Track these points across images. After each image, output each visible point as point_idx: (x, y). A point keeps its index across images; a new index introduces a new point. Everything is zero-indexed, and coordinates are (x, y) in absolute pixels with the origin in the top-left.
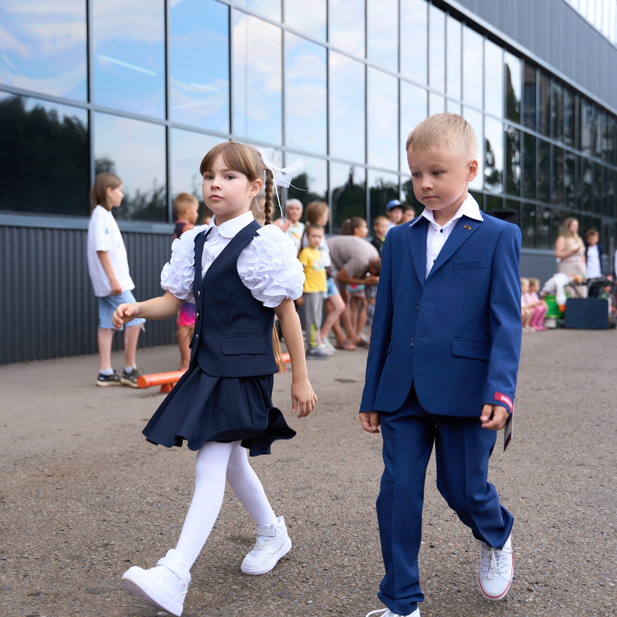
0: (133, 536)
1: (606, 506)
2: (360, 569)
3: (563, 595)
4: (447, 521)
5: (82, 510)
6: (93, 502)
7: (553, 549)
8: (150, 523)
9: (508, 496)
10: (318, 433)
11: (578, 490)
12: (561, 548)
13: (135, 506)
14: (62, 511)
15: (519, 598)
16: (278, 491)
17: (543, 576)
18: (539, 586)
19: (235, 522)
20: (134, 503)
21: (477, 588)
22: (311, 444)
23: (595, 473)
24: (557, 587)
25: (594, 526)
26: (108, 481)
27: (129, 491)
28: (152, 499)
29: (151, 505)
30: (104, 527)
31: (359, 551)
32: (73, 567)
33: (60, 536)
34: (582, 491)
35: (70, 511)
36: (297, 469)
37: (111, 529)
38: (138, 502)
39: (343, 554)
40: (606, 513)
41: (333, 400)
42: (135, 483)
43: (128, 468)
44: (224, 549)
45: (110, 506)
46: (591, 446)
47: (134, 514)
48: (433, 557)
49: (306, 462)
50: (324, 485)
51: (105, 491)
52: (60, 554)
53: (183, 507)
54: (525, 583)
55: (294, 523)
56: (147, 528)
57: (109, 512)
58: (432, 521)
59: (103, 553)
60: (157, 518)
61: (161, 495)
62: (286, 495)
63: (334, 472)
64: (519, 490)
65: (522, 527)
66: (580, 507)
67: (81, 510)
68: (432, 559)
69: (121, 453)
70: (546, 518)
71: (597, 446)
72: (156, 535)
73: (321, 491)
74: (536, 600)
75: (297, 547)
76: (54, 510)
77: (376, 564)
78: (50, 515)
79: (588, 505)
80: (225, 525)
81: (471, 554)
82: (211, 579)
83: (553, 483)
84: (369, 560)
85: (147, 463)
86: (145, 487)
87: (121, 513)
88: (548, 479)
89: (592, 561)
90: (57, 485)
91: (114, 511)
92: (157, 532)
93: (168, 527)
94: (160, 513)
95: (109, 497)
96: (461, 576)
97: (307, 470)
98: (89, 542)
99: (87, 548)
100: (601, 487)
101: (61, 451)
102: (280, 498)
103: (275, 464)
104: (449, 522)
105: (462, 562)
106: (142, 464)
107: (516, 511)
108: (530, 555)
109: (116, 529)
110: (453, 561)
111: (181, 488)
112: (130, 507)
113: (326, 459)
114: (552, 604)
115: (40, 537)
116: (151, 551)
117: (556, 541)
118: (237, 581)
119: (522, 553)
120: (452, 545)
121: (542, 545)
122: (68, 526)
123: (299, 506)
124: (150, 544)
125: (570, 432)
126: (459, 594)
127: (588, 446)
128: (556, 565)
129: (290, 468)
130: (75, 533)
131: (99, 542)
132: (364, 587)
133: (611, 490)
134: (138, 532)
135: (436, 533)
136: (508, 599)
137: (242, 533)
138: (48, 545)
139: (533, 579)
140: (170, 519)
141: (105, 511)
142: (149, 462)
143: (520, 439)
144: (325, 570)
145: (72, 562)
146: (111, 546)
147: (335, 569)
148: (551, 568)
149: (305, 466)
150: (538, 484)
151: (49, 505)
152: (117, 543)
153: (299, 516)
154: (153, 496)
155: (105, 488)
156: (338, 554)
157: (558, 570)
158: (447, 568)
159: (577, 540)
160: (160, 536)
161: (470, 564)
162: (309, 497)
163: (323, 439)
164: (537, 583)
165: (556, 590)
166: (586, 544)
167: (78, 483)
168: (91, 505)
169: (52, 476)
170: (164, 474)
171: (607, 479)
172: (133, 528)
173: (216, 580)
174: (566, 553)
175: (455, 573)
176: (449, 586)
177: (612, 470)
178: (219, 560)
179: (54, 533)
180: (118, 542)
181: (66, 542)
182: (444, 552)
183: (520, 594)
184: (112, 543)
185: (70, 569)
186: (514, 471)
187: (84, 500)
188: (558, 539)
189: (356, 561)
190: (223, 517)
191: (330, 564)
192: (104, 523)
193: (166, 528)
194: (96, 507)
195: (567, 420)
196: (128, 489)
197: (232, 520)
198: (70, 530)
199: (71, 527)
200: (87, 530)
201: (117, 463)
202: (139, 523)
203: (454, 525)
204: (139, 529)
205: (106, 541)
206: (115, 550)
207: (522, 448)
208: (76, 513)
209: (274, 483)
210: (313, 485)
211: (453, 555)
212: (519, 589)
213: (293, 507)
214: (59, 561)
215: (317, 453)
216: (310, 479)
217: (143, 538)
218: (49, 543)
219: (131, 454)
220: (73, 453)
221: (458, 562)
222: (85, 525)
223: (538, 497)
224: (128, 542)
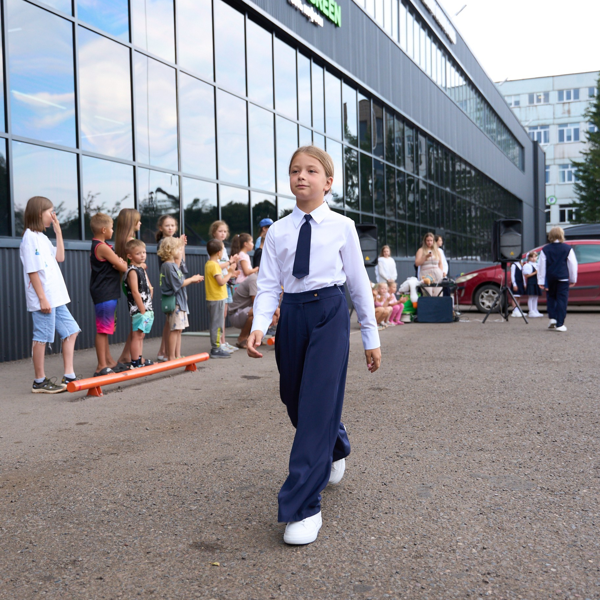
0: (99, 550)
1: (517, 490)
2: (325, 570)
3: (516, 585)
4: (386, 513)
5: (42, 524)
6: (50, 514)
7: (489, 537)
8: (112, 534)
9: (431, 484)
10: (242, 429)
11: (488, 476)
12: (496, 535)
13: (92, 516)
14: (22, 526)
15: (479, 591)
16: (224, 492)
17: (491, 566)
18: (491, 577)
19: (194, 527)
20: (91, 513)
21: (438, 584)
22: (240, 441)
23: (496, 458)
24: (508, 576)
25: (515, 511)
26: (60, 490)
27: (83, 500)
28: (107, 507)
29: (108, 513)
30: (68, 542)
31: (317, 551)
32: (47, 590)
33: (26, 555)
34: (491, 476)
35: (30, 526)
36: (235, 468)
37: (75, 543)
38: (95, 512)
39: (305, 556)
40: (520, 496)
41: (245, 396)
42: (87, 491)
43: (76, 475)
44: (191, 558)
45: (68, 517)
46: (482, 432)
47: (94, 525)
48: (387, 552)
49: (241, 460)
50: (265, 483)
51: (59, 501)
52: (30, 575)
53: (140, 514)
54: (478, 574)
55: (249, 525)
56: (111, 540)
57: (68, 524)
58: (374, 515)
59: (74, 571)
60: (117, 528)
61: (115, 503)
62: (232, 495)
63: (270, 469)
64: (438, 478)
65: (455, 516)
66: (496, 492)
67: (40, 524)
68: (387, 555)
69: (65, 460)
70: (471, 505)
71: (487, 431)
72: (121, 547)
73: (264, 489)
74: (495, 592)
75: (259, 551)
76: (13, 526)
77: (338, 564)
78: (10, 532)
79: (501, 490)
80: (185, 531)
81: (419, 547)
82: (188, 592)
83: (464, 469)
84: (330, 559)
85: (93, 469)
86: (97, 495)
87: (81, 524)
88: (458, 465)
89: (527, 547)
90: (10, 497)
91: (74, 523)
92: (121, 544)
93: (131, 537)
94: (119, 522)
95: (65, 508)
96: (419, 571)
97: (244, 468)
98: (56, 559)
99: (56, 567)
100: (506, 471)
101: (6, 461)
102: (229, 499)
103: (214, 463)
104: (389, 514)
105: (415, 556)
106: (89, 470)
107: (443, 500)
108: (472, 545)
109: (80, 543)
110: (406, 556)
111: (132, 494)
112: (88, 518)
113: (259, 456)
114: (510, 595)
115: (6, 558)
116: (120, 565)
117: (489, 528)
118: (213, 593)
119: (464, 543)
120: (400, 538)
121: (478, 533)
122: (31, 543)
123: (248, 506)
124: (118, 557)
125: (459, 419)
126: (424, 591)
127: (479, 431)
128: (498, 553)
129: (228, 467)
130: (40, 550)
131: (67, 559)
132: (335, 591)
133: (515, 473)
134: (102, 545)
135: (382, 527)
136: (470, 594)
137: (203, 538)
138: (16, 565)
139: (483, 569)
140: (130, 528)
141: (65, 524)
142: (95, 468)
143: (420, 428)
144: (292, 574)
145: (45, 583)
146: (79, 563)
147: (302, 572)
148: (494, 556)
149: (242, 464)
150: (451, 471)
151: (7, 520)
152: (84, 559)
153: (251, 516)
154: (108, 504)
155: (59, 498)
156: (299, 555)
157: (502, 559)
158: (404, 563)
159: (506, 526)
160: (125, 547)
161: (422, 557)
162: (254, 496)
163: (249, 436)
164: (489, 574)
165: (508, 580)
166: (516, 530)
167: (30, 494)
168: (49, 517)
169: (2, 488)
170: (112, 479)
171: (508, 463)
172: (96, 541)
173: (192, 593)
174: (502, 541)
175: (413, 569)
176: (412, 583)
177: (508, 454)
178: (190, 571)
179: (19, 552)
180: (85, 557)
181: (33, 561)
182: (396, 547)
183: (478, 587)
184: (80, 559)
185: (44, 593)
186: (427, 459)
187: (41, 513)
188: (489, 526)
189: (318, 562)
190: (181, 522)
191: (295, 567)
192: (67, 537)
193: (129, 538)
194: (55, 520)
195: (452, 407)
196: (81, 498)
197: (190, 525)
198: (35, 547)
199: (35, 544)
200: (51, 546)
201: (64, 470)
202: (101, 534)
203: (394, 517)
204: (103, 541)
205: (73, 558)
206: (84, 567)
207: (425, 436)
208: (36, 528)
209: (219, 483)
210: (255, 483)
211: (404, 550)
212: (475, 581)
213: (244, 508)
214: (31, 583)
215: (249, 450)
216: (250, 477)
217: (109, 552)
218: (17, 563)
219: (75, 459)
220: (19, 462)
221: (411, 556)
222: (48, 541)
223: (457, 484)
224: (96, 557)
